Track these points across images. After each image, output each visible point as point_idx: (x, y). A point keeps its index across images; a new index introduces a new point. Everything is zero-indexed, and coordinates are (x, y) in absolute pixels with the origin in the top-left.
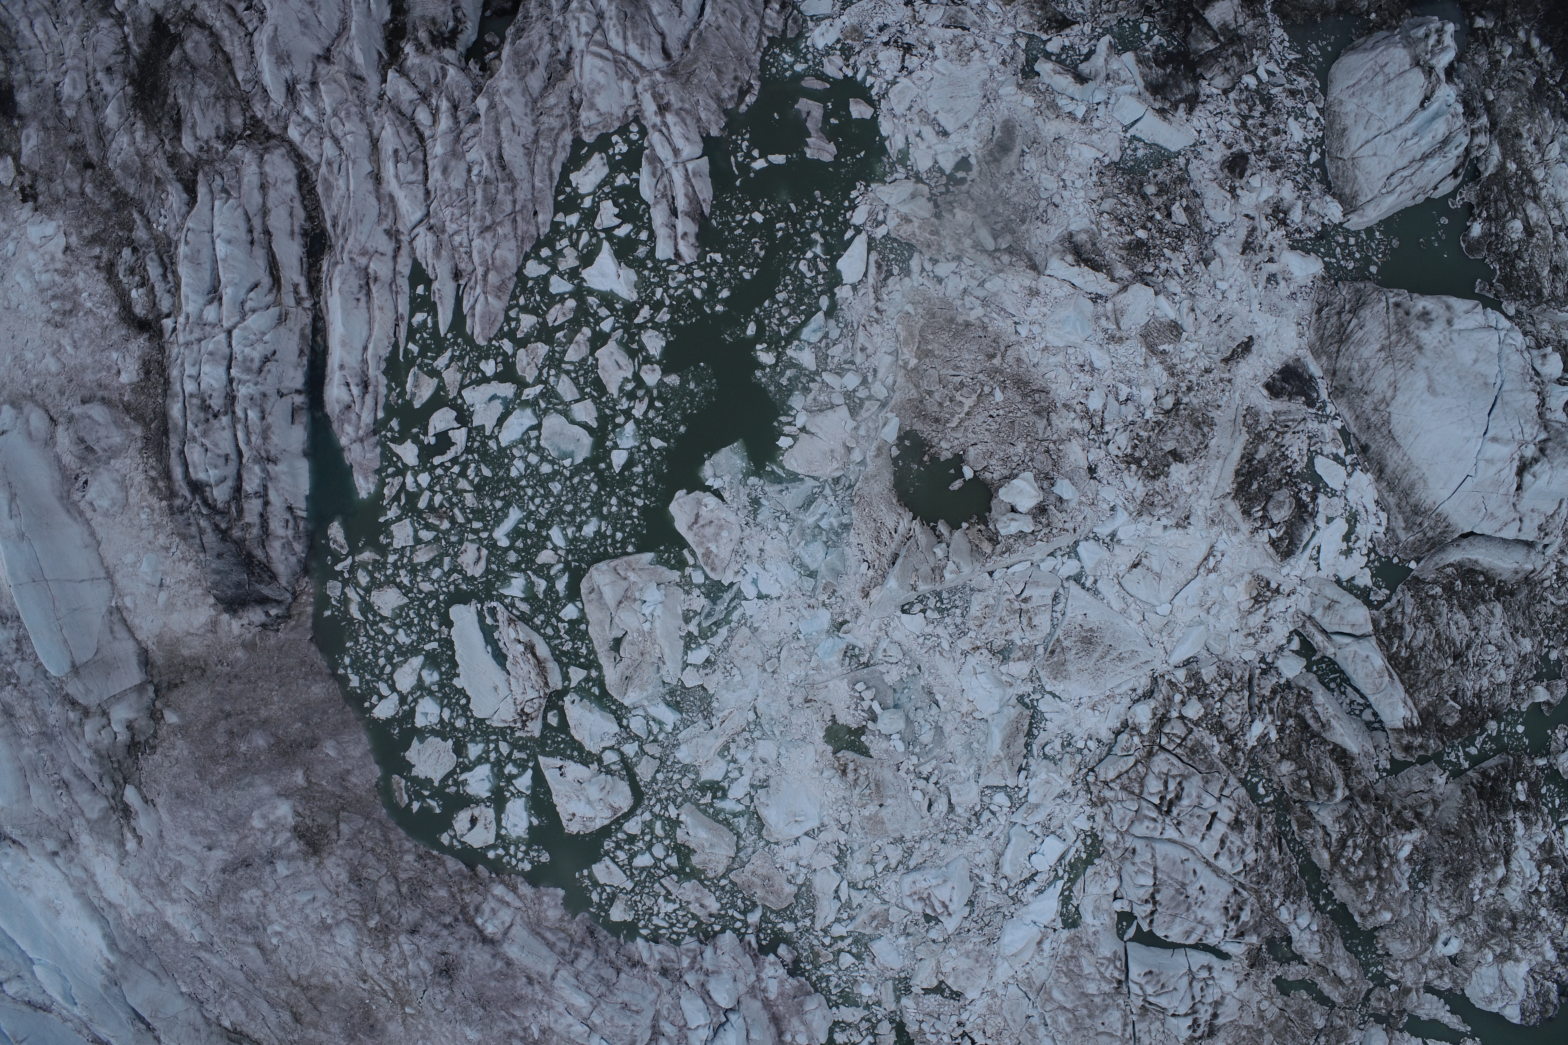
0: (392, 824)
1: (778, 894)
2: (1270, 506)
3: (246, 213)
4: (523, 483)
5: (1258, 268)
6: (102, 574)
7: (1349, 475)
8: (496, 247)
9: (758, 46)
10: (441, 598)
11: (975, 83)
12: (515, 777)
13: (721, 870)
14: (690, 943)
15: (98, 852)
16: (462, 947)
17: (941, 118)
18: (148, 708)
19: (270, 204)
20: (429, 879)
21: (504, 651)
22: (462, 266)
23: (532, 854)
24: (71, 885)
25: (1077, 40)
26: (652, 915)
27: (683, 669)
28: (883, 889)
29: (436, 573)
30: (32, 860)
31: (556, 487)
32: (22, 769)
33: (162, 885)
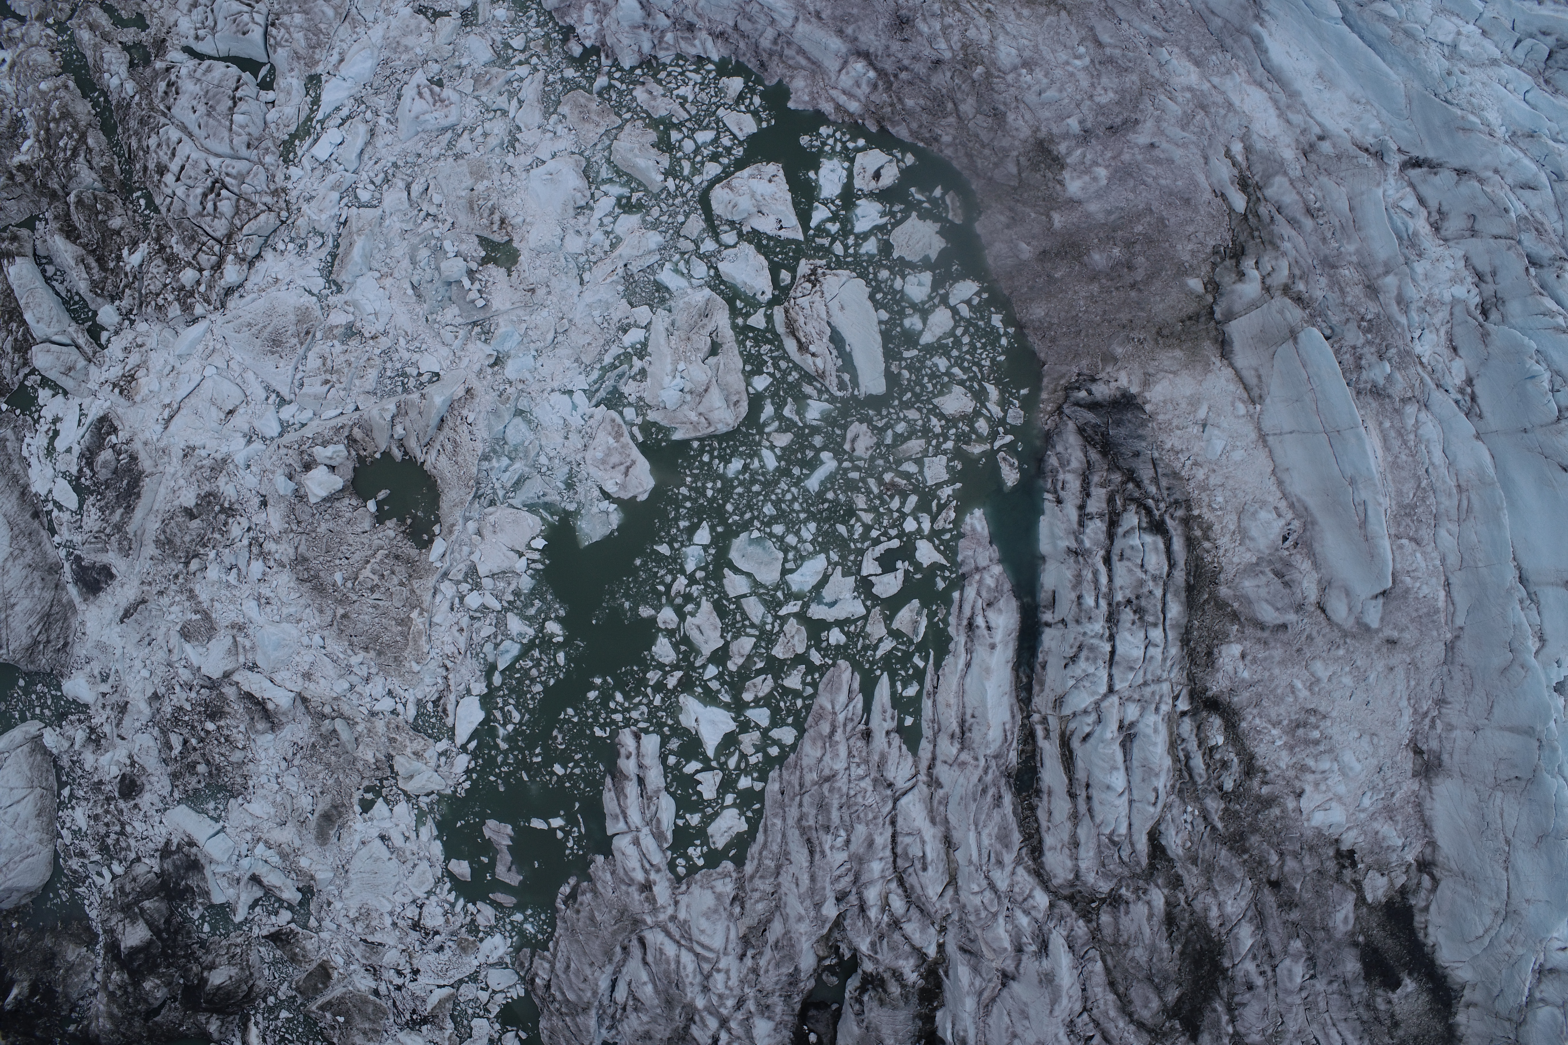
0: (966, 174)
1: (577, 105)
2: (114, 463)
3: (1092, 817)
5: (115, 688)
6: (1270, 439)
7: (50, 491)
8: (820, 760)
9: (557, 943)
11: (354, 885)
13: (628, 126)
14: (666, 57)
15: (1274, 140)
16: (887, 47)
17: (385, 853)
18: (1221, 295)
19: (1069, 825)
20: (925, 118)
21: (832, 346)
22: (860, 744)
24: (1304, 105)
25: (264, 920)
27: (650, 323)
28: (477, 110)
30: (1348, 131)
32: (1358, 229)
33: (1203, 107)
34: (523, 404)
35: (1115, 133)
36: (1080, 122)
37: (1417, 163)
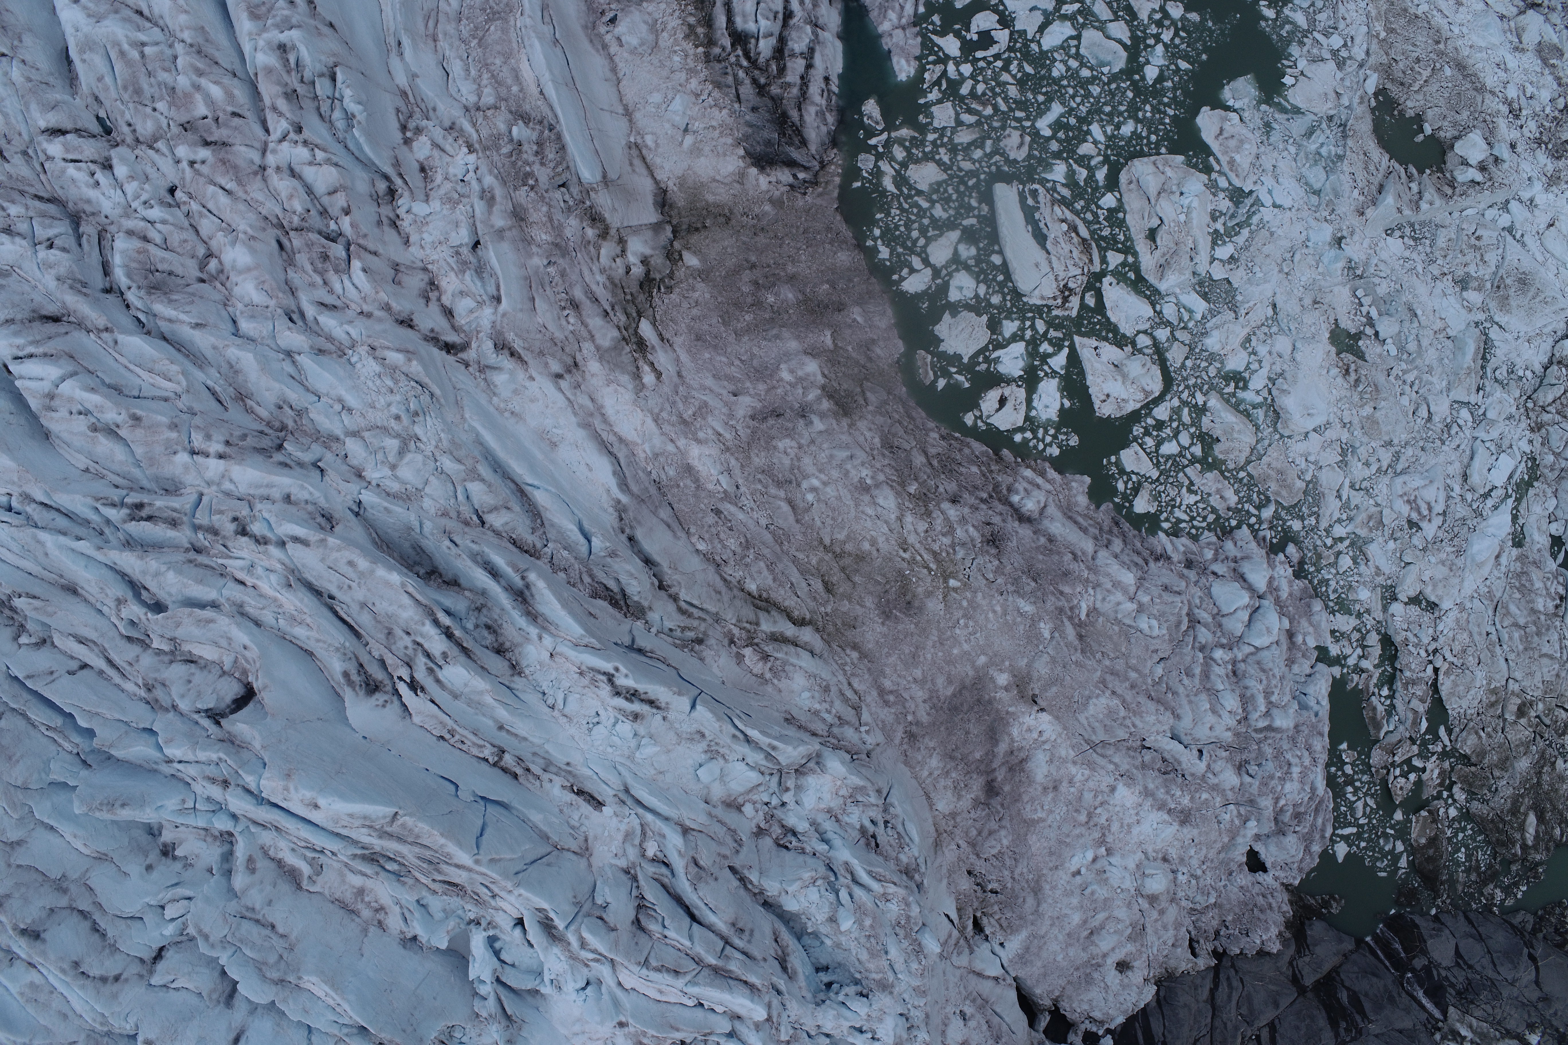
0: (912, 404)
1: (1289, 487)
4: (1065, 82)
6: (620, 110)
10: (982, 177)
12: (1050, 356)
13: (1242, 461)
14: (1209, 537)
15: (609, 382)
16: (1004, 521)
18: (665, 248)
20: (959, 458)
21: (1045, 231)
24: (575, 414)
26: (1174, 507)
27: (1211, 263)
28: (1376, 492)
29: (978, 154)
30: (532, 378)
31: (1095, 90)
32: (528, 279)
33: (685, 423)
34: (1314, 199)
35: (774, 411)
36: (811, 422)
37: (450, 350)
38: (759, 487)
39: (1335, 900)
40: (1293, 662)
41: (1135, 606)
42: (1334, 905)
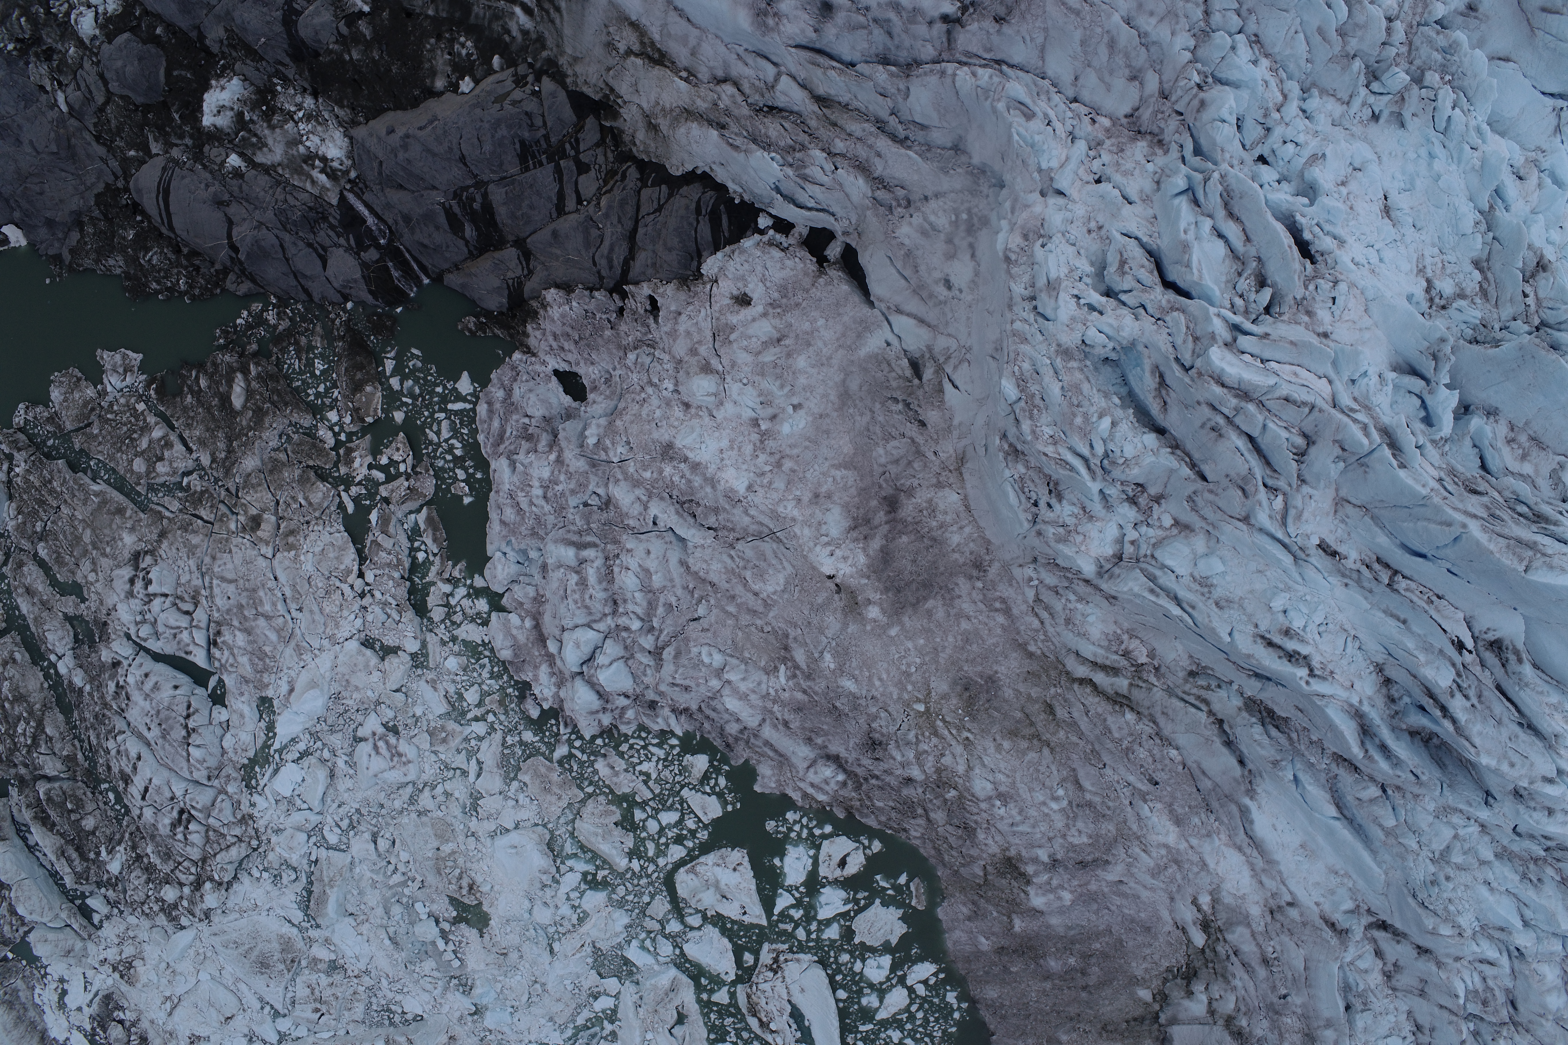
0: (933, 861)
1: (536, 774)
12: (792, 906)
13: (590, 804)
14: (628, 730)
15: (1243, 897)
16: (857, 760)
18: (1168, 1006)
20: (893, 815)
21: (791, 1021)
23: (784, 829)
24: (1280, 873)
26: (665, 760)
27: (619, 994)
28: (437, 766)
30: (1317, 904)
32: (1308, 987)
33: (1177, 862)
35: (1085, 867)
36: (1049, 856)
37: (1383, 926)
38: (1110, 804)
39: (470, 330)
40: (535, 599)
41: (726, 676)
42: (471, 326)
